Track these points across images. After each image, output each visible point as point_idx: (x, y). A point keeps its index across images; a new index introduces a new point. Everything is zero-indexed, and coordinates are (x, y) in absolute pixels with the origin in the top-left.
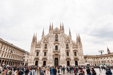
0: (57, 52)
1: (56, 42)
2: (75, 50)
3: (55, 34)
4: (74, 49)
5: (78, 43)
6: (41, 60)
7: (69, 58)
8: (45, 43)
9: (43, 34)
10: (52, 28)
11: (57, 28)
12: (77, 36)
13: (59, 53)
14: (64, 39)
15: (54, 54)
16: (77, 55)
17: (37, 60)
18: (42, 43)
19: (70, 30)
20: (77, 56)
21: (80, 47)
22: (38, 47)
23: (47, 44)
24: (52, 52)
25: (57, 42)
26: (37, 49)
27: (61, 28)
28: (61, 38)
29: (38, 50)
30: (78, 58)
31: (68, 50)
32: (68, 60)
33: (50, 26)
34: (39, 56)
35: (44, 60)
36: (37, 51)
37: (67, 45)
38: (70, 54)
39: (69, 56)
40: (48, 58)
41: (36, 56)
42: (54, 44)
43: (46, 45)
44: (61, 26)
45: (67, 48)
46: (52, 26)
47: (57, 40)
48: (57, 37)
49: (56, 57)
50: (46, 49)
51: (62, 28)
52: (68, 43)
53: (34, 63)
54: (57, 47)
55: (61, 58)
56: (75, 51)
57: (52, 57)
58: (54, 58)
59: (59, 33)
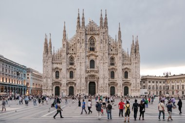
0: (94, 71)
1: (91, 53)
2: (126, 68)
3: (89, 37)
5: (134, 55)
6: (66, 85)
8: (69, 55)
9: (65, 35)
10: (83, 23)
12: (133, 41)
13: (96, 74)
14: (107, 47)
15: (87, 74)
16: (129, 77)
17: (57, 85)
18: (64, 54)
19: (120, 28)
20: (128, 79)
21: (136, 63)
22: (57, 62)
23: (74, 55)
24: (83, 72)
25: (93, 53)
26: (55, 66)
27: (101, 22)
28: (102, 45)
29: (57, 68)
30: (130, 82)
31: (113, 68)
32: (113, 86)
33: (79, 18)
34: (60, 79)
35: (69, 85)
36: (56, 70)
37: (112, 59)
38: (116, 76)
39: (115, 79)
40: (78, 82)
41: (55, 79)
44: (101, 19)
45: (112, 64)
46: (83, 18)
47: (92, 49)
48: (92, 42)
49: (92, 80)
50: (73, 67)
51: (104, 24)
52: (114, 54)
53: (52, 90)
54: (92, 63)
55: (101, 82)
56: (127, 70)
57: (83, 81)
58: (88, 83)
59: (98, 34)
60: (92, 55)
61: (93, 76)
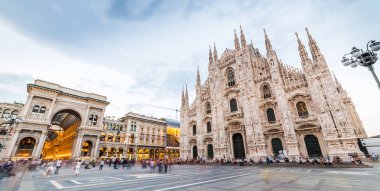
0: (236, 115)
1: (230, 89)
2: (297, 96)
3: (224, 70)
4: (293, 93)
7: (277, 130)
8: (205, 102)
11: (227, 50)
13: (240, 120)
16: (310, 113)
17: (195, 145)
19: (266, 36)
20: (311, 118)
22: (193, 114)
23: (209, 101)
24: (221, 120)
25: (234, 88)
29: (193, 121)
30: (316, 123)
31: (268, 104)
32: (275, 137)
33: (210, 54)
36: (193, 124)
37: (266, 87)
39: (278, 123)
40: (214, 137)
41: (192, 136)
42: (227, 95)
43: (208, 105)
44: (236, 39)
45: (267, 96)
46: (215, 52)
47: (232, 84)
48: (231, 74)
49: (236, 131)
50: (210, 116)
52: (265, 79)
53: (190, 151)
54: (233, 105)
55: (249, 131)
56: (300, 99)
58: (231, 136)
59: (235, 61)
60: (232, 91)
61: (237, 123)
